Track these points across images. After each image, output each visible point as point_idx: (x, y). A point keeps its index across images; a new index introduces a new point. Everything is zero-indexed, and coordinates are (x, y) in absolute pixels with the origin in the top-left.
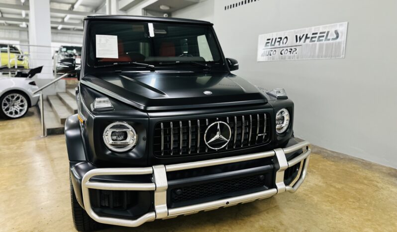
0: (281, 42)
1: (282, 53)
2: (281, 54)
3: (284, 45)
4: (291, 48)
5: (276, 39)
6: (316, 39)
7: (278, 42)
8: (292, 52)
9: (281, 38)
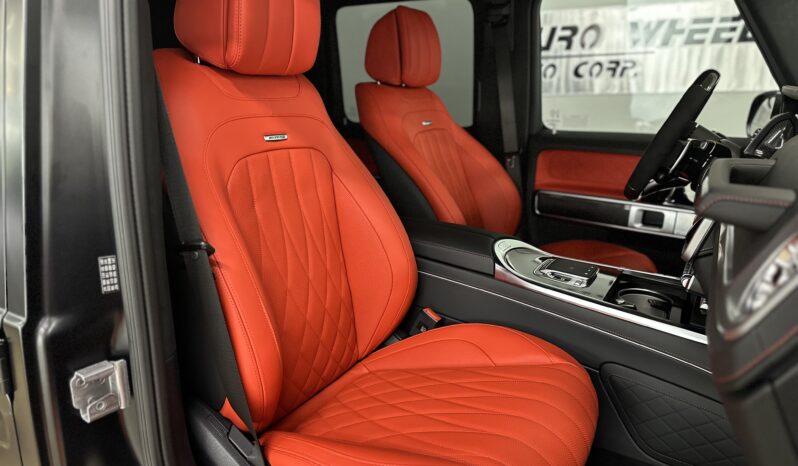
0: (576, 40)
1: (582, 71)
2: (577, 74)
3: (586, 51)
4: (614, 58)
5: (553, 31)
6: (709, 36)
7: (561, 39)
8: (619, 70)
9: (574, 30)
